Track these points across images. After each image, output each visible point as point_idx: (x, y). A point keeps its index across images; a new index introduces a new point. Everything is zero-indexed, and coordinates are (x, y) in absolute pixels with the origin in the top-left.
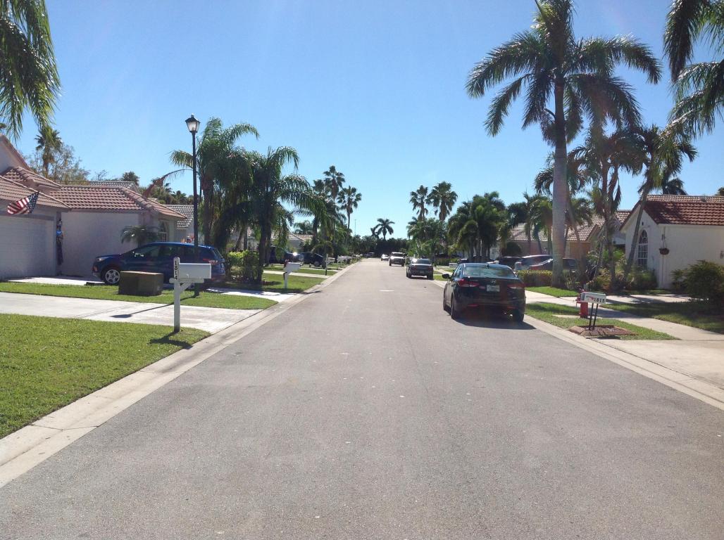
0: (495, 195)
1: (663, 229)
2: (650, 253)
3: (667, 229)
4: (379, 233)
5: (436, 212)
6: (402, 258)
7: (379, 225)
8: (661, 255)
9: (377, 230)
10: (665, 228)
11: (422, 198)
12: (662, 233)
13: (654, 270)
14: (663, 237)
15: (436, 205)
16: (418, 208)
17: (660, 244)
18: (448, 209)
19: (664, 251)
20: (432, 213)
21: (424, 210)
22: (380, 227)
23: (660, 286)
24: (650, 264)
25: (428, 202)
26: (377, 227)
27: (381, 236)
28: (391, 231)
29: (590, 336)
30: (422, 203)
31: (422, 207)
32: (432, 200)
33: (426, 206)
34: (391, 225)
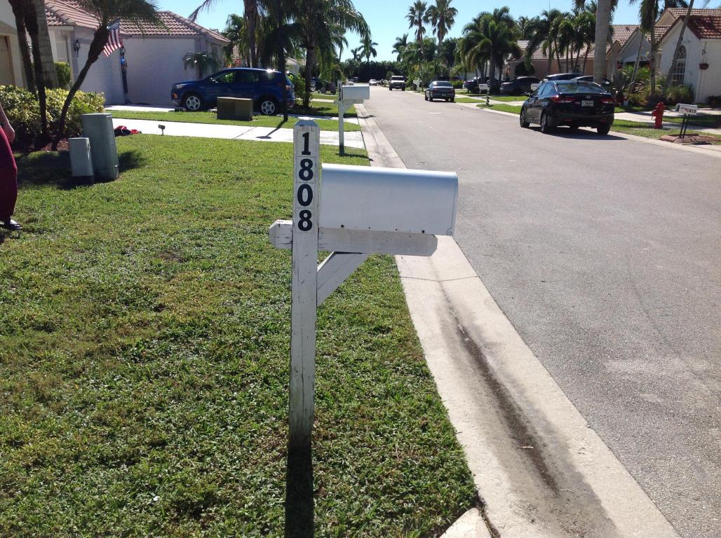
0: (505, 10)
1: (704, 44)
2: (688, 68)
3: (708, 44)
4: (362, 56)
5: (434, 31)
6: (403, 81)
7: (362, 47)
8: (700, 70)
9: (359, 53)
10: (706, 43)
11: (420, 14)
12: (703, 48)
13: (691, 85)
14: (704, 52)
15: (434, 24)
16: (416, 28)
17: (701, 59)
18: (446, 27)
19: (704, 66)
20: (430, 32)
21: (422, 30)
22: (363, 49)
23: (696, 101)
24: (688, 79)
25: (427, 21)
26: (360, 49)
27: (364, 59)
28: (375, 54)
29: (684, 142)
30: (420, 20)
31: (420, 25)
32: (430, 18)
33: (423, 24)
34: (374, 47)
